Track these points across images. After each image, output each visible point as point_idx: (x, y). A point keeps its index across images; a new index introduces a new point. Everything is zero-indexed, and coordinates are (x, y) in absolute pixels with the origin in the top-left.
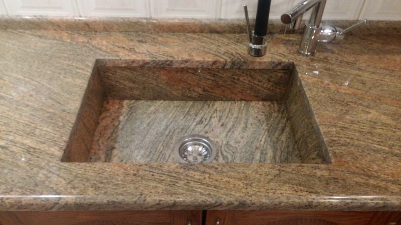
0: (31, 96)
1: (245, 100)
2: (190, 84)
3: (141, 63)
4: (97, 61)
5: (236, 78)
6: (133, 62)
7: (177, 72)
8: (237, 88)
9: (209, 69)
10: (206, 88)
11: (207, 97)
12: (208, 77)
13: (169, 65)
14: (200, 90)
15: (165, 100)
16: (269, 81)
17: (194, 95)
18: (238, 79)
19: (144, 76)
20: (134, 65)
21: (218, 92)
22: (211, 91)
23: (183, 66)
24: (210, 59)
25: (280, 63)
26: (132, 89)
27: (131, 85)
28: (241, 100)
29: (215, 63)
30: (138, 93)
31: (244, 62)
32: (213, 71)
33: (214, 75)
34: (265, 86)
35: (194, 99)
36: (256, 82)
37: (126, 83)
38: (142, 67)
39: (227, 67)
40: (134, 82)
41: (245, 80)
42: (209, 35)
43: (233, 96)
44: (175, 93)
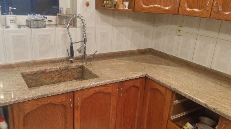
1: (71, 80)
2: (52, 77)
4: (21, 73)
6: (33, 72)
7: (48, 74)
8: (67, 76)
10: (58, 78)
11: (58, 82)
12: (58, 74)
13: (45, 71)
14: (56, 79)
15: (44, 85)
16: (77, 72)
17: (54, 81)
18: (68, 73)
19: (36, 77)
21: (62, 79)
22: (59, 79)
23: (50, 71)
24: (58, 67)
25: (79, 66)
26: (32, 83)
28: (70, 80)
29: (60, 68)
30: (34, 84)
31: (69, 67)
32: (59, 71)
33: (60, 73)
34: (76, 74)
35: (54, 83)
36: (73, 73)
38: (36, 73)
39: (64, 69)
40: (33, 80)
41: (70, 73)
43: (67, 79)
44: (47, 82)
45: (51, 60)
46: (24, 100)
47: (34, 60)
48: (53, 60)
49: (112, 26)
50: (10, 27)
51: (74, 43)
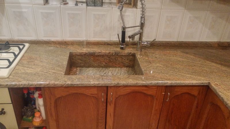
0: (51, 61)
1: (120, 67)
2: (101, 61)
3: (85, 53)
4: (70, 53)
5: (117, 58)
6: (82, 53)
7: (97, 56)
8: (117, 62)
9: (107, 55)
11: (107, 66)
12: (107, 58)
13: (94, 54)
14: (104, 64)
15: (92, 67)
16: (128, 60)
17: (102, 65)
19: (85, 58)
20: (82, 54)
21: (111, 64)
22: (108, 64)
23: (99, 54)
24: (108, 52)
25: (131, 53)
26: (81, 63)
27: (81, 62)
29: (109, 53)
31: (119, 53)
32: (109, 56)
33: (109, 58)
34: (127, 62)
35: (102, 67)
36: (124, 60)
37: (79, 61)
38: (85, 55)
39: (113, 55)
40: (82, 61)
41: (120, 59)
42: (107, 46)
43: (116, 65)
44: (96, 64)
45: (105, 42)
46: (54, 85)
47: (88, 40)
48: (106, 42)
49: (184, 9)
50: (69, 4)
51: (127, 28)
